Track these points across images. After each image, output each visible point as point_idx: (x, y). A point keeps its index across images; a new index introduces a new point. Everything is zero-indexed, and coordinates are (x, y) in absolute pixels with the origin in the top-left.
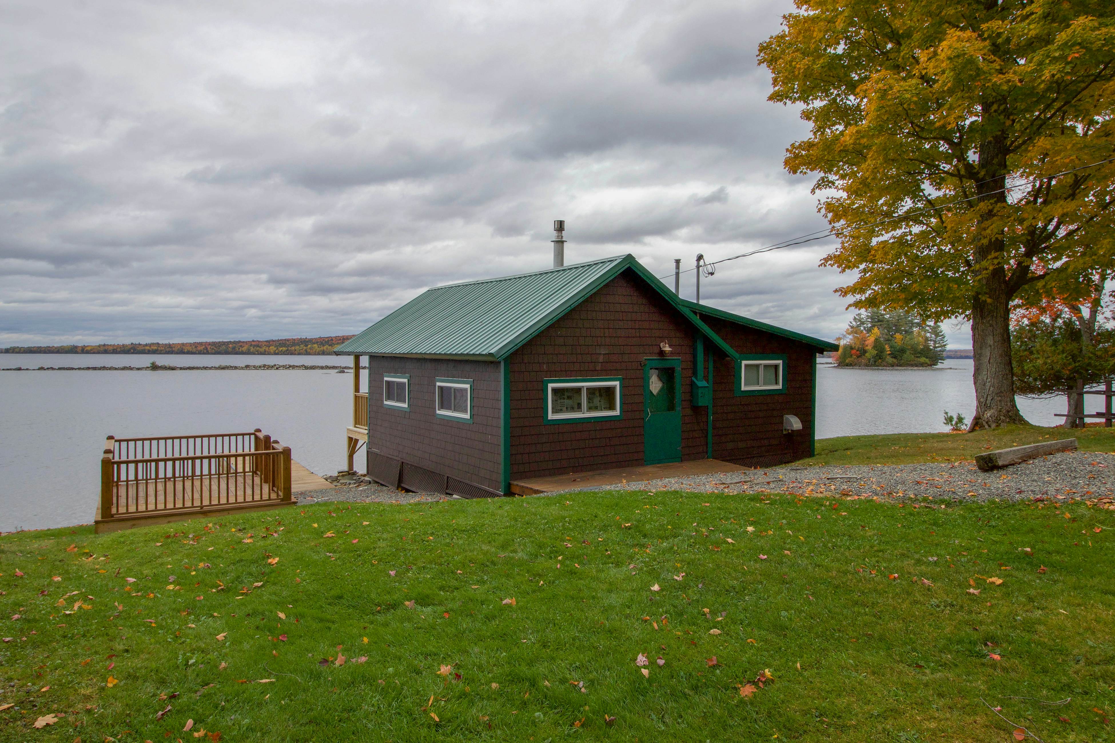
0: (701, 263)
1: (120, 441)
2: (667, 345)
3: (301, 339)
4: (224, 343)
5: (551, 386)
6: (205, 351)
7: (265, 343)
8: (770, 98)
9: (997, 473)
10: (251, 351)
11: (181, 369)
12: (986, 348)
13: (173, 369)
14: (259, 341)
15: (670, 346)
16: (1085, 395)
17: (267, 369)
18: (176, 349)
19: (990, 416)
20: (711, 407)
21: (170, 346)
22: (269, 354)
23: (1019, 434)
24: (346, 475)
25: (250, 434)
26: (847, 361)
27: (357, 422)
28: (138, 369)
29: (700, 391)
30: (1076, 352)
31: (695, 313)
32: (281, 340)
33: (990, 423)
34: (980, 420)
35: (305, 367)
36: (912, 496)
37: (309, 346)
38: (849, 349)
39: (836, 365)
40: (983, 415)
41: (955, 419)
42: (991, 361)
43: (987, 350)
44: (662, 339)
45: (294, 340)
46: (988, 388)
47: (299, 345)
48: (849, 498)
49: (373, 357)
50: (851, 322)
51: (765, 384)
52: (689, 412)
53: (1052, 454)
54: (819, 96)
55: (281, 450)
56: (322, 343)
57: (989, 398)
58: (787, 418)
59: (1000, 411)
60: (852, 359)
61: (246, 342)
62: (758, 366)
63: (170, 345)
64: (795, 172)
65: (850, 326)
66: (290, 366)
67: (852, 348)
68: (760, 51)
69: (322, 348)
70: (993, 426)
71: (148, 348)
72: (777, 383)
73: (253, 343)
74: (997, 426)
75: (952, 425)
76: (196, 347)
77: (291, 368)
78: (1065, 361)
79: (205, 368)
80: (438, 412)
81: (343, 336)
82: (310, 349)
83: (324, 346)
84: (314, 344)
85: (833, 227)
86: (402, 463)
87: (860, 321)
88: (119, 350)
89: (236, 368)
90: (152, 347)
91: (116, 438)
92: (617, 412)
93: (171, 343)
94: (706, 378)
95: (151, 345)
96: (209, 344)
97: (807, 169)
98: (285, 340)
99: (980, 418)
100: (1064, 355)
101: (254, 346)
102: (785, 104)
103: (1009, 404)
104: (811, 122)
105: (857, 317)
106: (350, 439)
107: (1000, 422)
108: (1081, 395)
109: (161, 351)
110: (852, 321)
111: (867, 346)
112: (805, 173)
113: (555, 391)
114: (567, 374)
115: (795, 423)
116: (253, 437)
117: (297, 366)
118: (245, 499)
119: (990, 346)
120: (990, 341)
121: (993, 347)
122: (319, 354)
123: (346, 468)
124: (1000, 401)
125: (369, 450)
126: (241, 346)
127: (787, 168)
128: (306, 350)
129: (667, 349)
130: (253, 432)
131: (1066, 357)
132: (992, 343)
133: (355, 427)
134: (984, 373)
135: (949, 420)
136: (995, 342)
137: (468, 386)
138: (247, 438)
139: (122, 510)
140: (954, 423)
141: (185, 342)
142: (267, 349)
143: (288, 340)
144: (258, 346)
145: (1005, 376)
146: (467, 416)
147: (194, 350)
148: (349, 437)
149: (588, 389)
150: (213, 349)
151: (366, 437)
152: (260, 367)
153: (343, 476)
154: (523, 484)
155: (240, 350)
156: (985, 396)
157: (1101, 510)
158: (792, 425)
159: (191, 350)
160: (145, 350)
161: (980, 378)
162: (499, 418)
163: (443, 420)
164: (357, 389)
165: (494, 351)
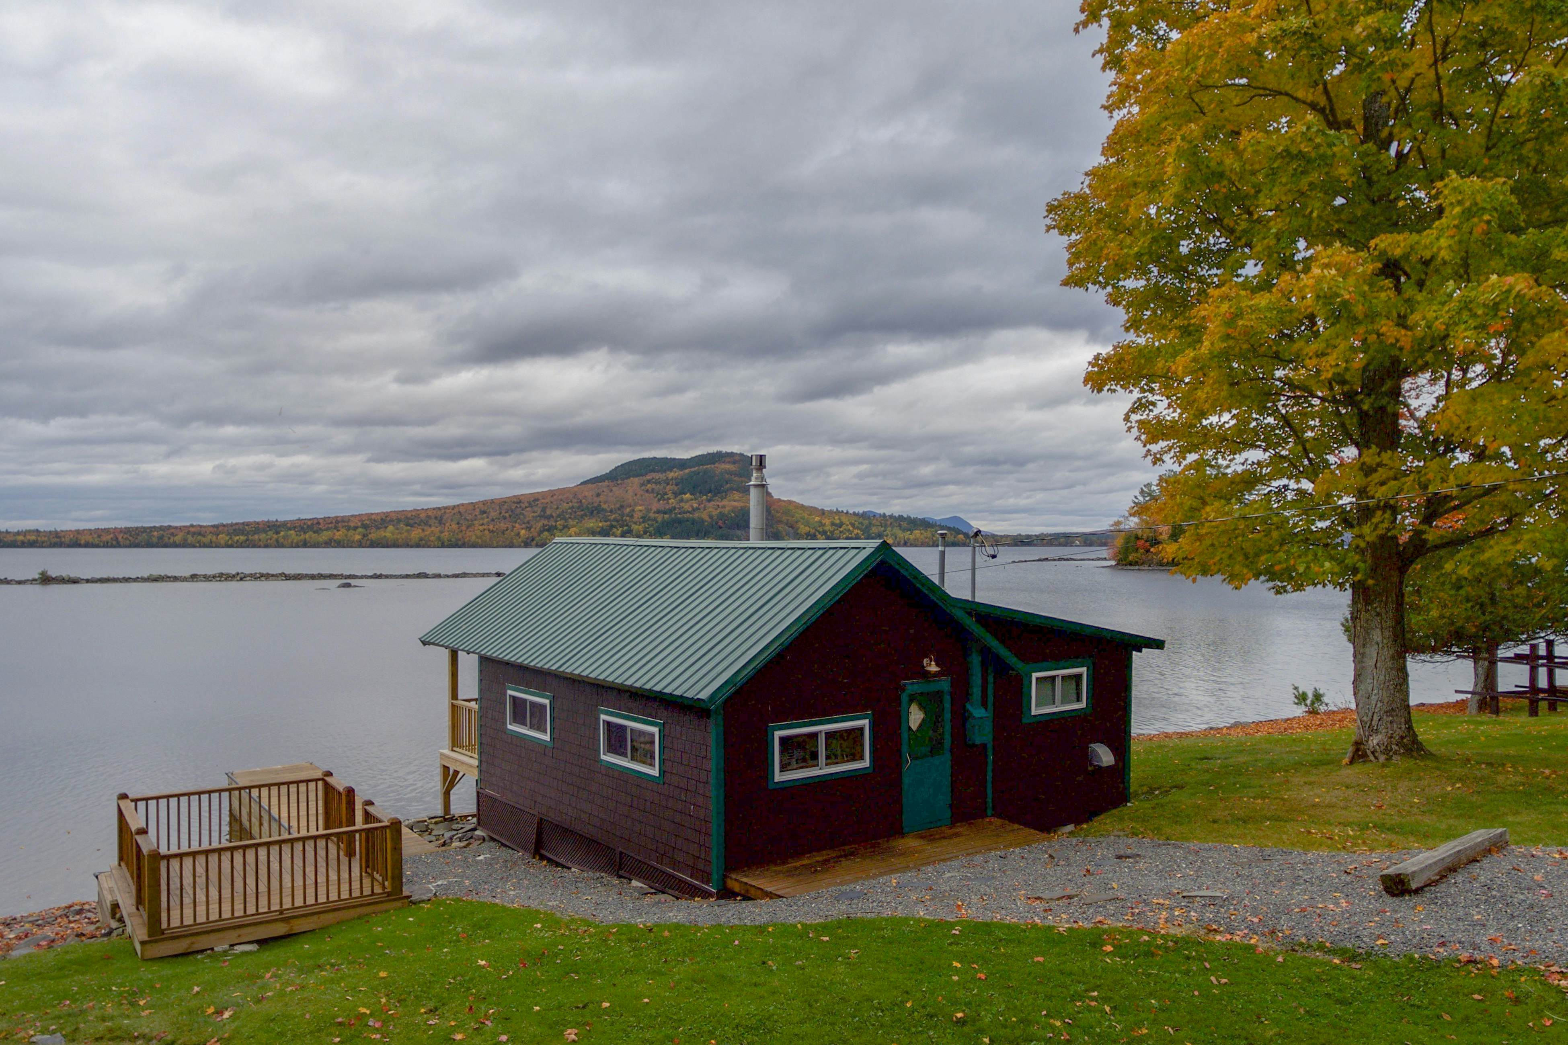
0: (978, 542)
1: (136, 801)
2: (933, 663)
3: (268, 521)
4: (144, 530)
5: (778, 734)
6: (114, 543)
7: (212, 529)
8: (1065, 283)
9: (1410, 900)
10: (189, 541)
11: (88, 581)
12: (1372, 646)
13: (75, 581)
14: (201, 526)
15: (936, 664)
16: (1499, 664)
17: (226, 579)
18: (66, 540)
19: (1378, 744)
20: (990, 743)
21: (57, 534)
22: (217, 547)
23: (1420, 779)
24: (441, 822)
25: (316, 780)
26: (1130, 558)
27: (455, 743)
28: (19, 583)
29: (976, 723)
30: (1485, 599)
31: (970, 614)
32: (237, 524)
33: (1377, 754)
34: (1362, 746)
35: (286, 576)
36: (1303, 940)
37: (282, 533)
38: (1133, 539)
39: (1113, 563)
40: (1367, 741)
41: (1310, 696)
42: (1378, 665)
43: (1373, 649)
44: (927, 655)
45: (258, 523)
46: (1374, 702)
47: (266, 532)
48: (1218, 938)
49: (484, 660)
50: (1136, 497)
51: (1063, 703)
52: (962, 753)
53: (1478, 861)
54: (1132, 273)
55: (386, 824)
56: (302, 528)
57: (1376, 718)
58: (1094, 750)
59: (1391, 737)
60: (1139, 555)
61: (180, 528)
62: (1053, 679)
63: (56, 532)
64: (1100, 390)
65: (1135, 503)
66: (262, 575)
67: (1137, 538)
68: (1049, 211)
69: (302, 537)
70: (1382, 758)
71: (21, 538)
72: (1078, 699)
73: (192, 529)
74: (1387, 759)
75: (1306, 705)
76: (99, 536)
77: (263, 579)
78: (1470, 613)
79: (127, 580)
80: (603, 757)
81: (337, 517)
82: (284, 537)
83: (305, 533)
84: (290, 529)
85: (1149, 451)
86: (541, 819)
87: (1149, 494)
89: (176, 579)
90: (28, 537)
91: (130, 796)
92: (866, 763)
93: (58, 530)
94: (984, 704)
95: (25, 533)
96: (121, 532)
97: (1116, 385)
98: (243, 523)
99: (1361, 743)
100: (1469, 605)
101: (194, 534)
102: (1087, 289)
103: (1403, 726)
104: (1121, 307)
105: (1145, 489)
106: (446, 769)
107: (1391, 753)
108: (1493, 663)
109: (43, 542)
110: (1138, 494)
111: (1161, 534)
112: (1114, 391)
113: (783, 740)
114: (800, 715)
115: (1105, 756)
116: (320, 783)
117: (273, 575)
118: (339, 897)
119: (1378, 644)
120: (1377, 636)
121: (1381, 645)
122: (297, 546)
123: (440, 812)
124: (1391, 722)
125: (481, 791)
126: (172, 534)
127: (1089, 386)
128: (277, 541)
129: (933, 667)
130: (321, 777)
131: (1472, 607)
132: (1379, 639)
133: (453, 750)
134: (1369, 681)
135: (1301, 698)
136: (1384, 638)
137: (656, 731)
138: (312, 785)
139: (175, 922)
140: (1308, 702)
141: (81, 528)
142: (214, 539)
143: (248, 524)
144: (200, 534)
145: (1398, 687)
146: (655, 772)
147: (96, 541)
148: (444, 766)
149: (830, 735)
150: (127, 539)
151: (476, 772)
152: (214, 577)
153: (436, 823)
154: (745, 880)
155: (171, 541)
156: (1370, 715)
157: (1550, 986)
158: (1102, 761)
159: (91, 540)
160: (16, 541)
161: (1362, 687)
162: (708, 784)
163: (611, 767)
164: (454, 695)
165: (703, 695)
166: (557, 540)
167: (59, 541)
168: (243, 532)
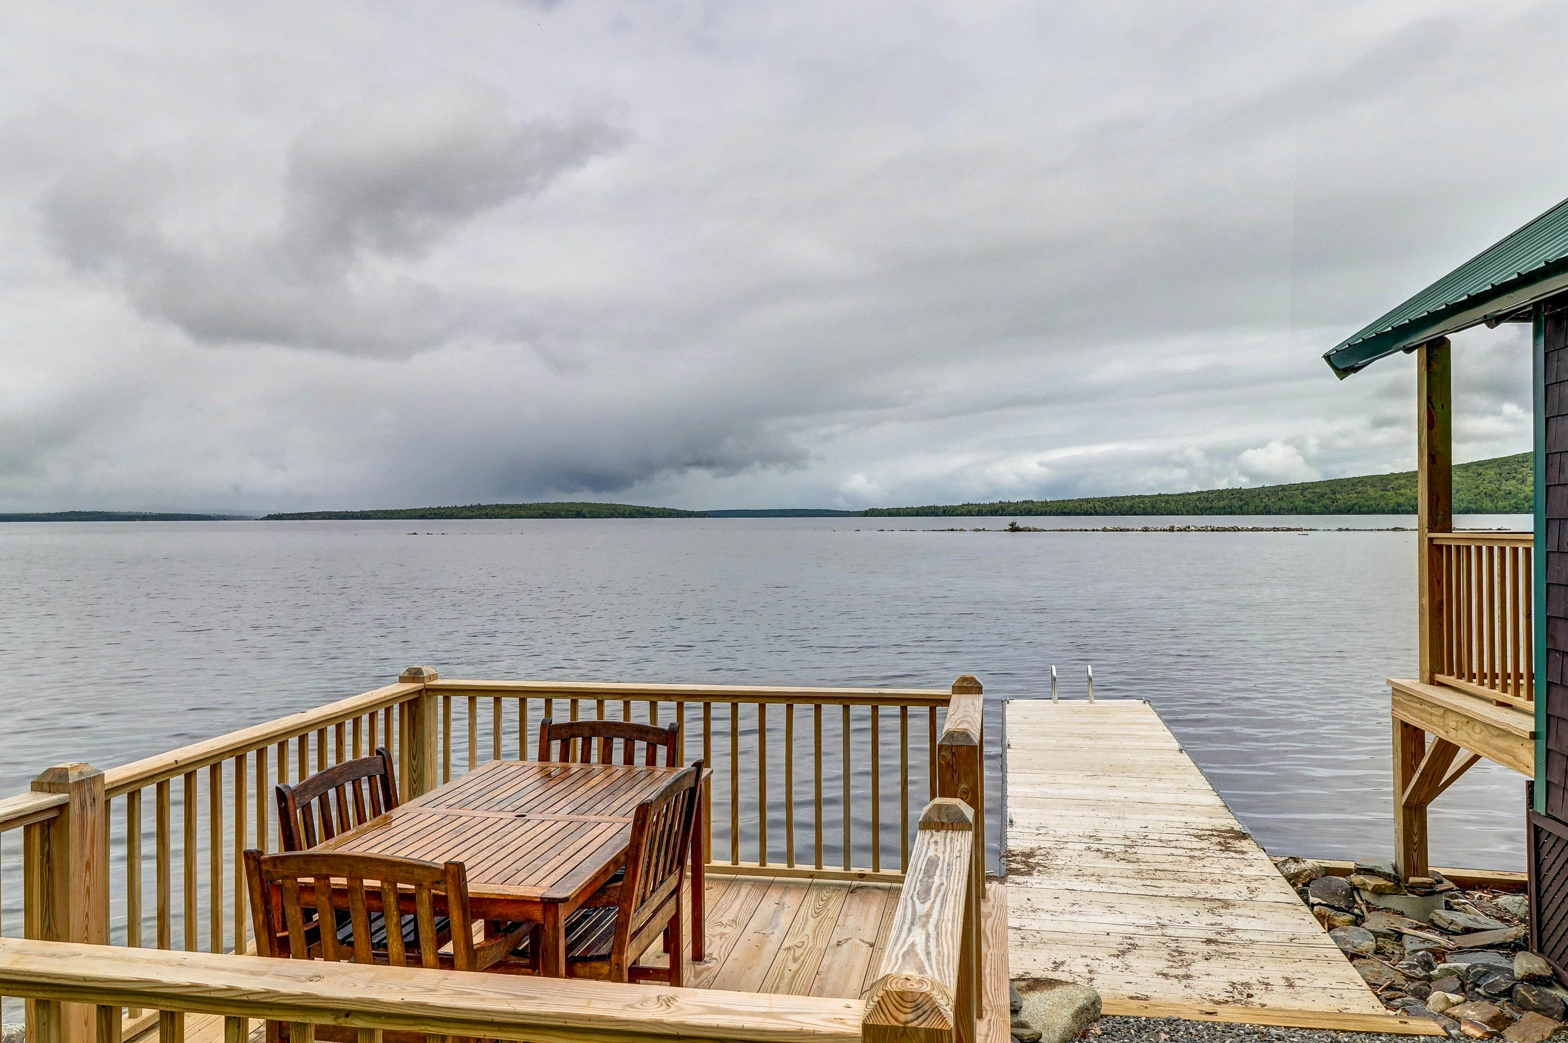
24: (1395, 889)
106: (1412, 734)
109: (1028, 510)
133: (1432, 682)
148: (1405, 725)
167: (1048, 509)
168: (1207, 500)
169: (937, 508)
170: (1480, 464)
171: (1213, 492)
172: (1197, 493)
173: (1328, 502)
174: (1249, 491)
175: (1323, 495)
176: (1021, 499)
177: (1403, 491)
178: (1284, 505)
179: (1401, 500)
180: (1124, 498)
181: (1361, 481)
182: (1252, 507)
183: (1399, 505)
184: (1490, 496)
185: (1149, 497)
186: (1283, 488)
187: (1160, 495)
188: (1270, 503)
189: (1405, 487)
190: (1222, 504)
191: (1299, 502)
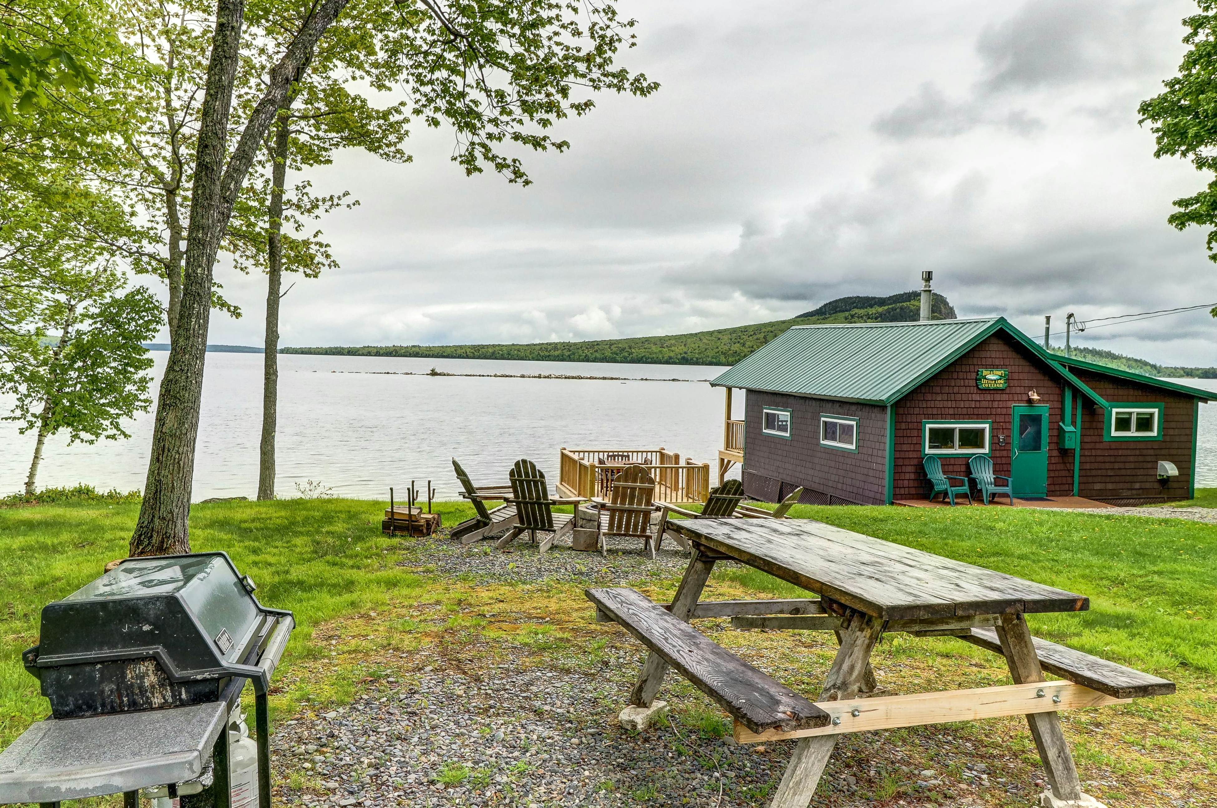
0: (1072, 320)
2: (1035, 394)
5: (928, 426)
6: (465, 355)
15: (1038, 394)
18: (435, 353)
20: (1078, 450)
27: (729, 445)
29: (1067, 435)
31: (1065, 366)
44: (1031, 388)
49: (750, 391)
51: (1137, 431)
52: (1055, 453)
55: (700, 466)
58: (1162, 464)
62: (1129, 413)
71: (409, 350)
72: (1151, 430)
76: (455, 351)
80: (822, 442)
86: (782, 481)
88: (381, 352)
90: (413, 350)
92: (986, 450)
94: (1074, 423)
106: (722, 460)
109: (422, 354)
113: (931, 430)
114: (942, 416)
115: (1170, 469)
116: (658, 454)
125: (745, 470)
126: (501, 350)
129: (1035, 397)
130: (659, 450)
133: (727, 449)
137: (854, 423)
138: (654, 454)
146: (853, 447)
147: (454, 354)
149: (962, 431)
151: (742, 460)
154: (904, 503)
155: (500, 354)
158: (1168, 472)
159: (450, 353)
162: (884, 450)
163: (827, 449)
164: (729, 417)
165: (883, 398)
166: (793, 328)
167: (431, 353)
168: (546, 349)
169: (343, 348)
170: (719, 332)
171: (550, 344)
172: (539, 344)
173: (626, 354)
174: (575, 344)
175: (623, 349)
176: (410, 344)
177: (673, 348)
178: (598, 355)
179: (672, 354)
180: (488, 346)
181: (647, 340)
182: (577, 356)
183: (670, 358)
184: (725, 354)
185: (506, 346)
186: (598, 343)
187: (513, 345)
188: (588, 354)
189: (674, 345)
190: (557, 353)
191: (608, 353)
